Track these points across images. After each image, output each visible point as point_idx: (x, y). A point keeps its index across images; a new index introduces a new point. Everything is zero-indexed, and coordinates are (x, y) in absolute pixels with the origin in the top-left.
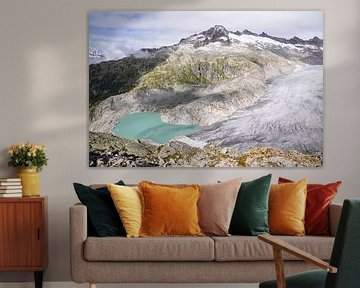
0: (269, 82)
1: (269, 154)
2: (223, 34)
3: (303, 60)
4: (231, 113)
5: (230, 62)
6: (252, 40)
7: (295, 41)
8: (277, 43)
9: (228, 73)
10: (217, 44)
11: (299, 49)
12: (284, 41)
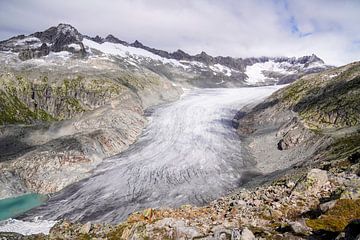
0: (148, 113)
1: (154, 217)
2: (73, 40)
3: (190, 81)
4: (94, 165)
5: (88, 84)
6: (120, 51)
7: (179, 55)
8: (157, 58)
9: (84, 102)
10: (63, 54)
11: (185, 67)
12: (165, 54)
